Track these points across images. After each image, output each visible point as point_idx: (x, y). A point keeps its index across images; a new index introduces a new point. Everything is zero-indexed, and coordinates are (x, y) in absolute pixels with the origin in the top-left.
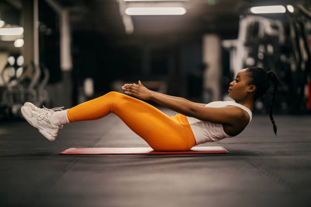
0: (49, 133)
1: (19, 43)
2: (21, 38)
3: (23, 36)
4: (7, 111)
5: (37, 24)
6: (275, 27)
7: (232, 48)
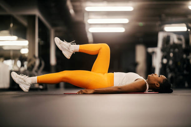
0: (25, 87)
3: (28, 47)
5: (37, 40)
6: (179, 39)
7: (153, 52)
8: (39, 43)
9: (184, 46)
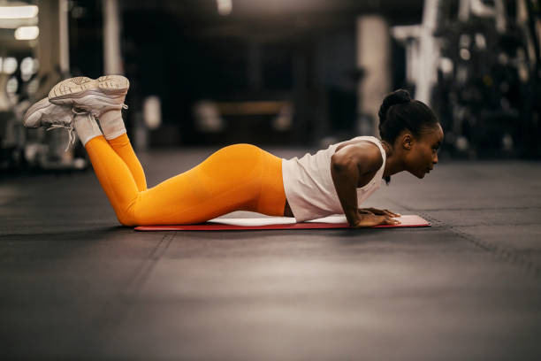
1: (28, 34)
2: (34, 25)
3: (36, 20)
4: (16, 155)
6: (488, 3)
8: (70, 13)
9: (501, 24)
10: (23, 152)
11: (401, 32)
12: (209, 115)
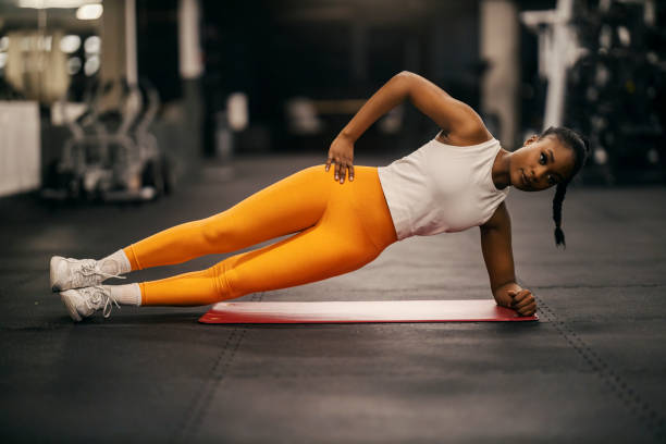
4: (75, 184)
7: (544, 26)
9: (650, 16)
10: (82, 181)
11: (531, 18)
12: (305, 115)
